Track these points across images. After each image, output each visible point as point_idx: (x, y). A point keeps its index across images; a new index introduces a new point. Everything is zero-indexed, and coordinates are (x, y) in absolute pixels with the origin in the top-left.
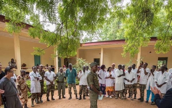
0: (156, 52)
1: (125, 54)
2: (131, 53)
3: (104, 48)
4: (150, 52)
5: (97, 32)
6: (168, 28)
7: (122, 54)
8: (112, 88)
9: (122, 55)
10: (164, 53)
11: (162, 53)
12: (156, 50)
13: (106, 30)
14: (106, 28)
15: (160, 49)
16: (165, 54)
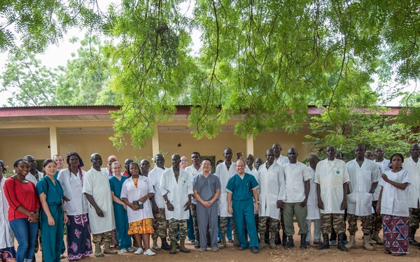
0: (193, 135)
1: (119, 139)
2: (136, 137)
3: (58, 129)
4: (179, 145)
5: (41, 99)
6: (212, 78)
7: (111, 138)
9: (111, 142)
10: (209, 137)
11: (205, 138)
12: (191, 129)
13: (64, 93)
14: (65, 89)
15: (201, 128)
16: (213, 139)
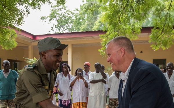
0: (152, 47)
1: (104, 51)
3: (72, 45)
4: (141, 52)
6: (170, 8)
7: (99, 50)
8: (82, 105)
9: (99, 52)
10: (164, 48)
11: (160, 49)
12: (151, 44)
13: (78, 23)
16: (166, 49)
